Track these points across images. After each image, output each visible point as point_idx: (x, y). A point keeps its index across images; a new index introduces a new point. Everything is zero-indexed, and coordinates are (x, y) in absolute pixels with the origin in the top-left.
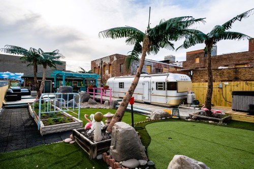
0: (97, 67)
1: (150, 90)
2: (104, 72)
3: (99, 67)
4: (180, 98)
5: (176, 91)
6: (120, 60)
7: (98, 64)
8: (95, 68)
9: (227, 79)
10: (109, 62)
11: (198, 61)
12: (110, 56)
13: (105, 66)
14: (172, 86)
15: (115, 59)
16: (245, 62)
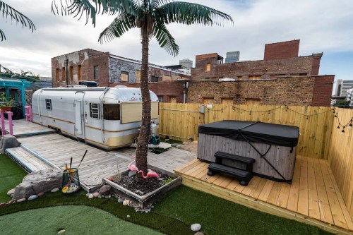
0: (61, 68)
1: (83, 116)
2: (72, 77)
3: (64, 68)
4: (129, 133)
5: (118, 122)
6: (94, 60)
7: (62, 63)
8: (58, 69)
9: (227, 96)
10: (78, 61)
11: (208, 68)
12: (79, 52)
13: (72, 67)
14: (112, 112)
15: (87, 57)
16: (259, 73)
